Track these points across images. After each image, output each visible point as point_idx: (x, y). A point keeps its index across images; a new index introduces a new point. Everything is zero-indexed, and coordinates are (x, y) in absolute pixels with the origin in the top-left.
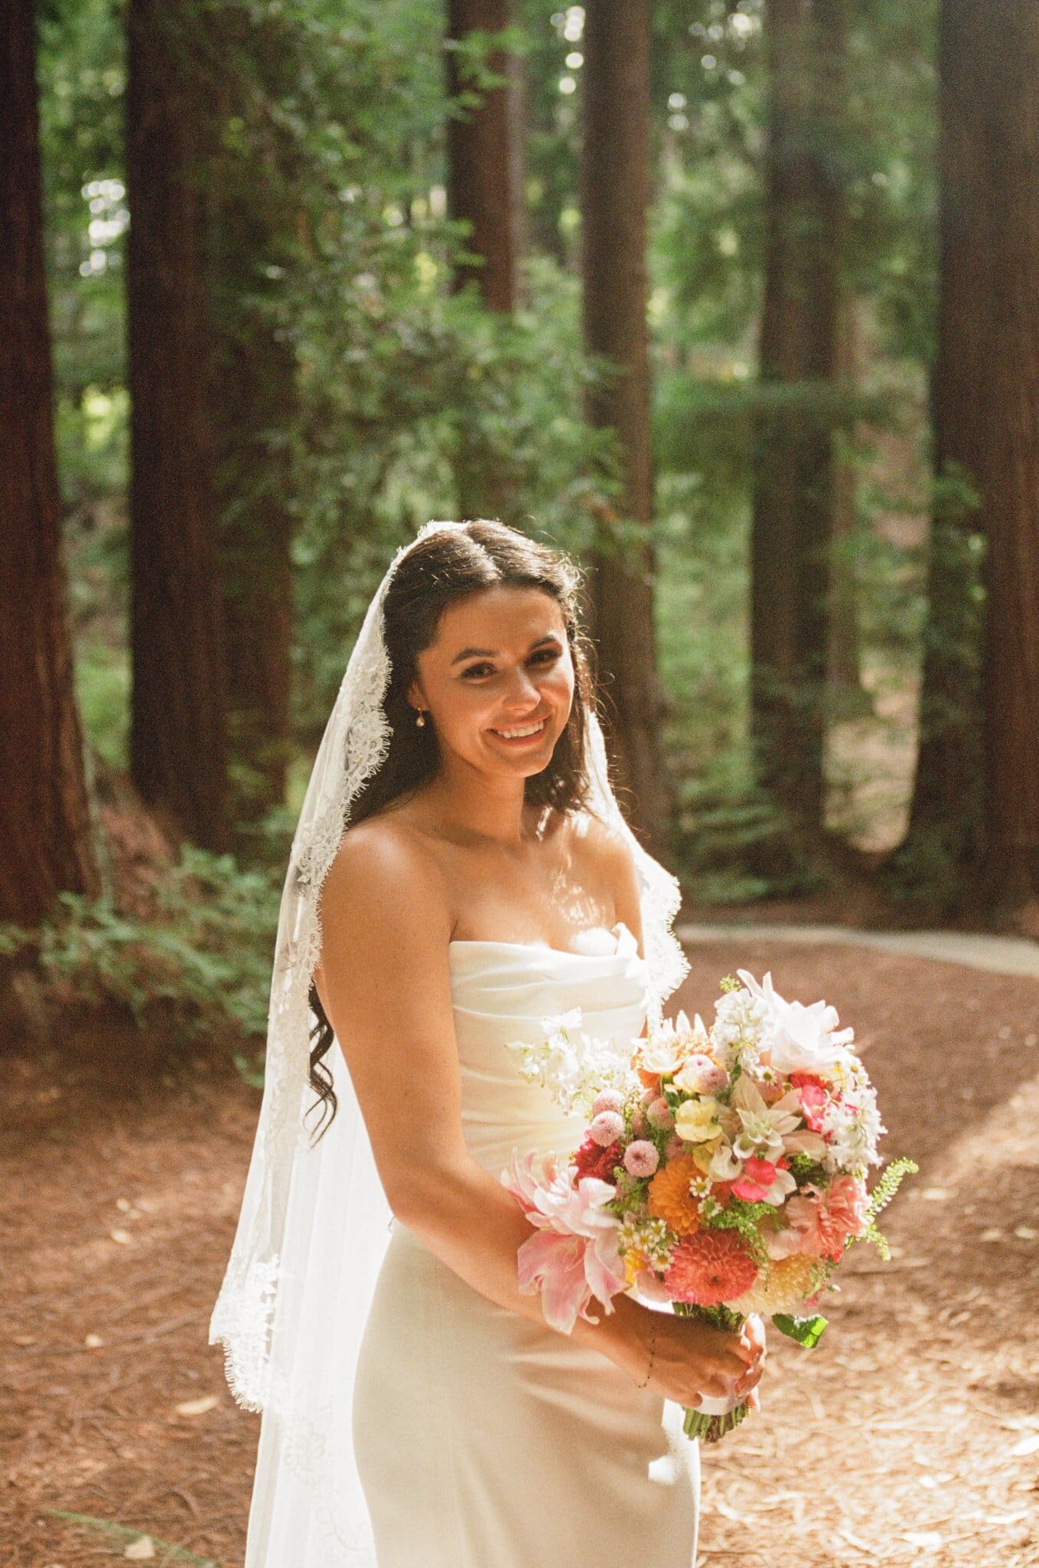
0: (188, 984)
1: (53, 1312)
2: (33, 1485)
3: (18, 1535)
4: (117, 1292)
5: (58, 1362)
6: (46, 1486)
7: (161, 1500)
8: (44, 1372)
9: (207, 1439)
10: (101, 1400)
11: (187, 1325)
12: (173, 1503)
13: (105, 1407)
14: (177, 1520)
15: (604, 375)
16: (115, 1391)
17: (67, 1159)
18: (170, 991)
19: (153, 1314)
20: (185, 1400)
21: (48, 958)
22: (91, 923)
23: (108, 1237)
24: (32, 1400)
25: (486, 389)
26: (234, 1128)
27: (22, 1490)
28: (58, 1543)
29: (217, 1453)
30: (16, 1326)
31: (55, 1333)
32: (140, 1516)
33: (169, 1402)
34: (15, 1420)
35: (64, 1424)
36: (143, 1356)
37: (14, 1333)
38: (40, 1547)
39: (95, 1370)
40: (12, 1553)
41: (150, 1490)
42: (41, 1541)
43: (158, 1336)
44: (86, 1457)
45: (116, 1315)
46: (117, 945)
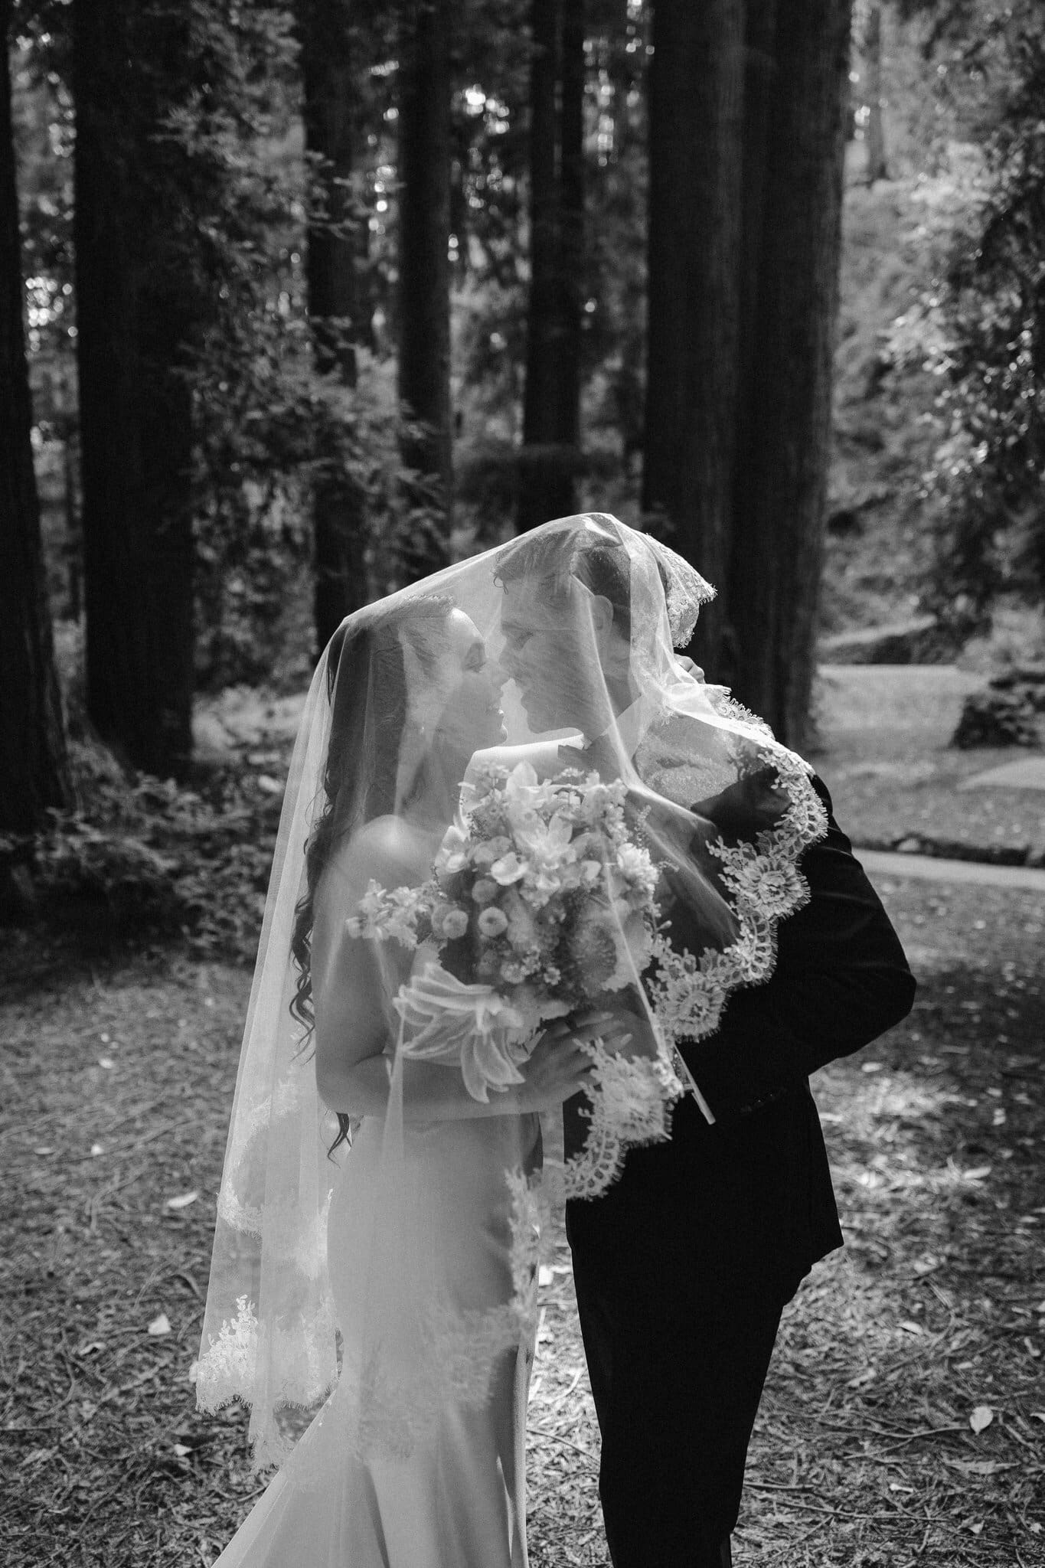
0: (147, 874)
1: (64, 1126)
2: (68, 1274)
3: (63, 1320)
4: (109, 1109)
5: (72, 1168)
6: (77, 1275)
7: (169, 1282)
8: (62, 1178)
9: (195, 1227)
10: (108, 1199)
11: (166, 1132)
12: (178, 1285)
13: (114, 1204)
14: (182, 1299)
15: (429, 434)
16: (120, 1190)
17: (58, 1002)
18: (132, 878)
19: (139, 1125)
20: (173, 1196)
21: (40, 856)
22: (71, 830)
23: (97, 1064)
24: (55, 1201)
25: (346, 442)
26: (182, 976)
27: (60, 1278)
28: (95, 1324)
29: (203, 1239)
30: (35, 1139)
31: (67, 1144)
32: (155, 1297)
33: (161, 1198)
34: (45, 1219)
35: (84, 1219)
36: (135, 1160)
37: (34, 1145)
38: (82, 1329)
39: (101, 1174)
40: (60, 1335)
41: (159, 1274)
42: (81, 1322)
43: (146, 1143)
44: (105, 1248)
45: (111, 1127)
46: (92, 846)
